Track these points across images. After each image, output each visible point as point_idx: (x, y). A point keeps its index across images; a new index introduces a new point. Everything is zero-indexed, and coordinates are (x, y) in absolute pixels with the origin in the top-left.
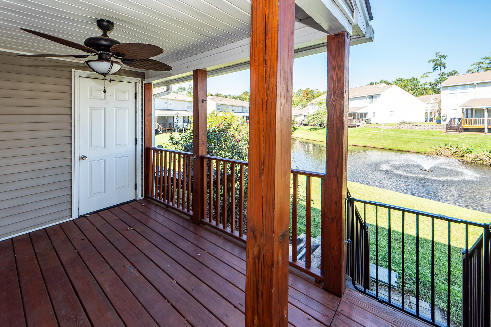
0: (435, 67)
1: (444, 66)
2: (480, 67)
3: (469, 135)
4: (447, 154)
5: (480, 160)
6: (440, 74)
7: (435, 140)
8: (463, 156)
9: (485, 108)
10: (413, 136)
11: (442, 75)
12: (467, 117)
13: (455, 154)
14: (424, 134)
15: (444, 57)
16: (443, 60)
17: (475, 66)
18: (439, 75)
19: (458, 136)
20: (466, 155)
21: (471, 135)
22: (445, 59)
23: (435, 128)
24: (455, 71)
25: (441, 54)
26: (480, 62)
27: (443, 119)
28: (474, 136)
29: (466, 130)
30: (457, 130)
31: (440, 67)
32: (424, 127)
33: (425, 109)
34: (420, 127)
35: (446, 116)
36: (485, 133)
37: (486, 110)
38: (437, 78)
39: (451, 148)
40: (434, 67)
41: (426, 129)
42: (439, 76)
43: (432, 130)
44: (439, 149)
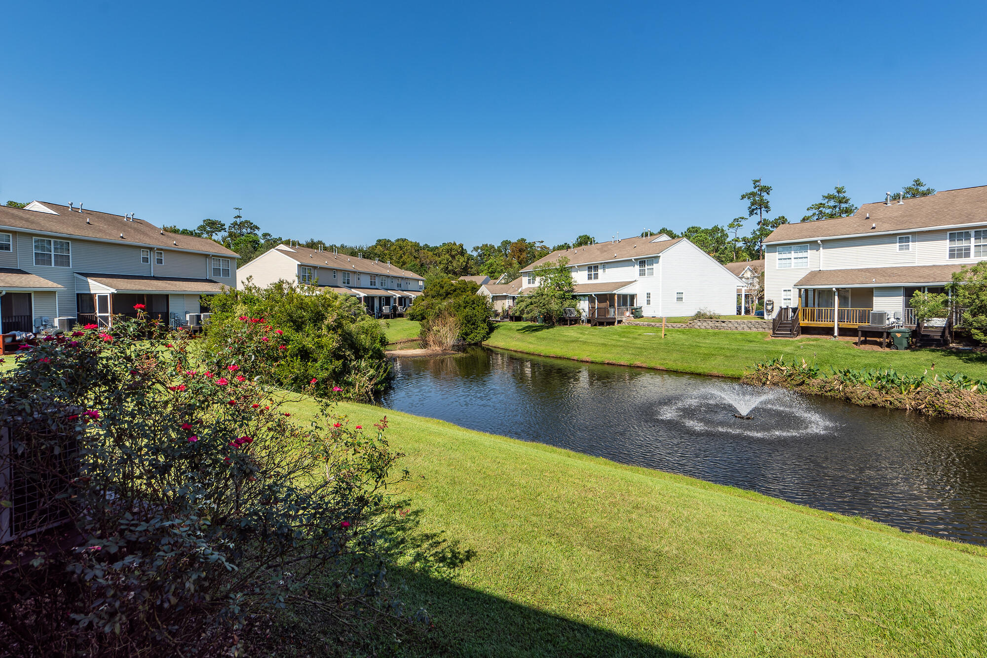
1: (767, 207)
2: (821, 212)
4: (776, 380)
5: (829, 390)
6: (761, 222)
7: (755, 351)
8: (803, 382)
9: (834, 289)
10: (718, 344)
11: (764, 225)
12: (807, 305)
13: (789, 379)
14: (736, 339)
16: (765, 195)
17: (814, 211)
18: (759, 223)
19: (793, 342)
20: (807, 381)
21: (813, 340)
22: (768, 193)
23: (755, 327)
24: (783, 218)
26: (821, 204)
27: (767, 310)
28: (819, 343)
29: (805, 330)
30: (791, 331)
31: (761, 209)
32: (736, 325)
33: (737, 289)
34: (730, 325)
35: (773, 303)
36: (834, 337)
37: (837, 293)
38: (756, 230)
39: (783, 368)
40: (750, 208)
41: (740, 328)
42: (759, 227)
43: (749, 331)
44: (763, 370)
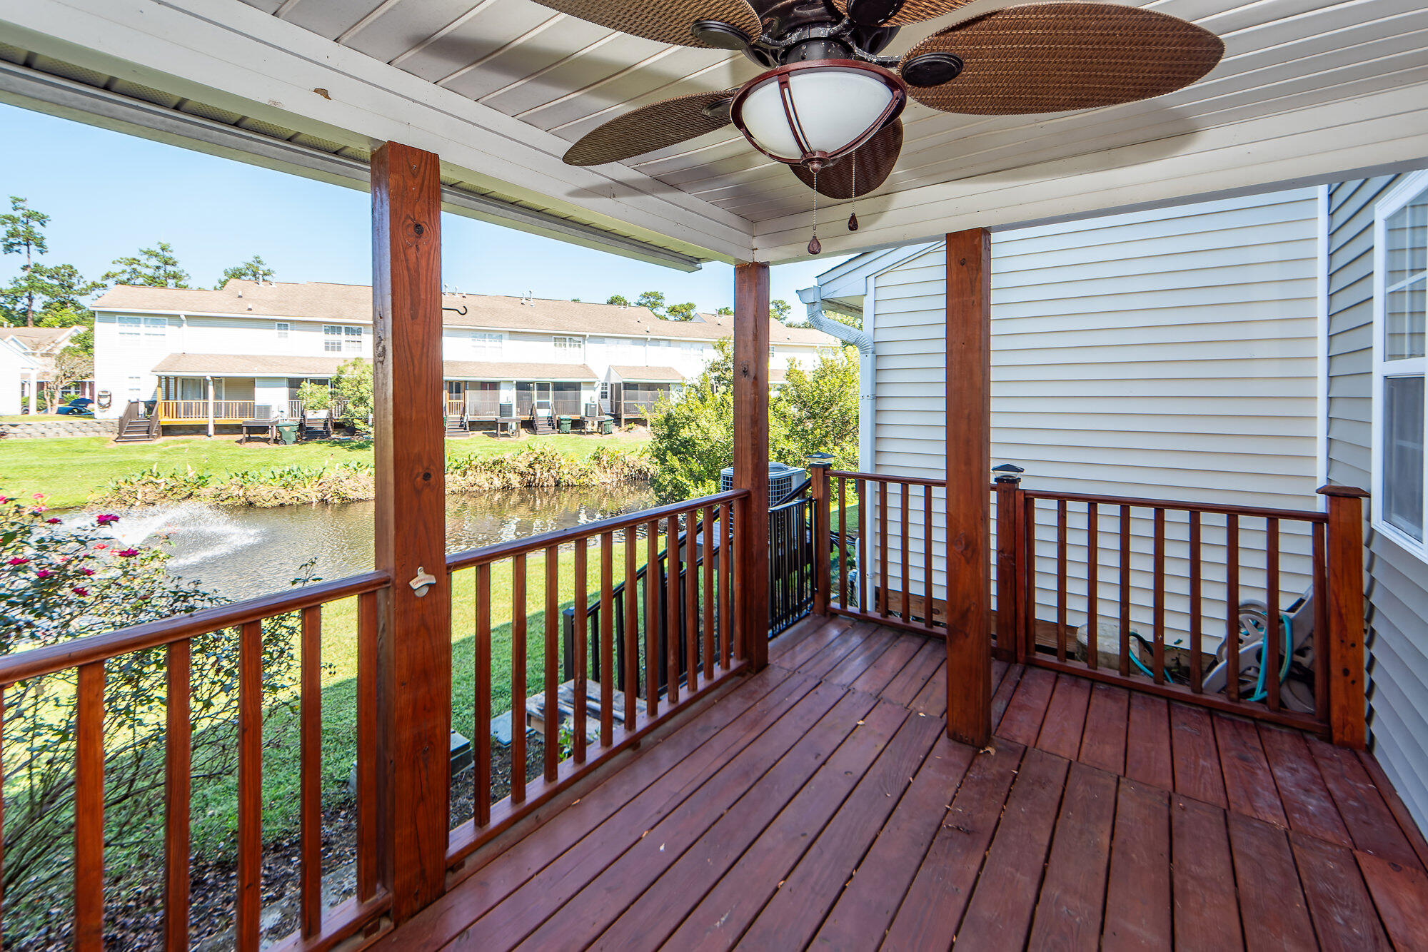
0: (11, 240)
1: (41, 246)
2: (135, 270)
3: (178, 442)
4: (150, 498)
5: (227, 499)
6: (28, 266)
7: (94, 464)
8: (191, 494)
9: (208, 378)
10: (16, 461)
11: (34, 272)
12: (168, 398)
13: (170, 493)
14: (51, 451)
15: (42, 220)
16: (36, 225)
17: (123, 267)
18: (25, 268)
19: (154, 447)
20: (196, 492)
21: (183, 442)
22: (42, 224)
23: (81, 431)
24: (71, 267)
25: (31, 206)
26: (134, 259)
27: (100, 405)
28: (192, 445)
29: (167, 430)
30: (148, 432)
31: (28, 245)
32: (43, 430)
33: (22, 374)
34: (29, 430)
35: (110, 395)
36: (210, 436)
37: (211, 383)
38: (18, 278)
39: (158, 481)
40: (6, 240)
41: (50, 434)
42: (25, 274)
43: (69, 437)
44: (127, 487)
